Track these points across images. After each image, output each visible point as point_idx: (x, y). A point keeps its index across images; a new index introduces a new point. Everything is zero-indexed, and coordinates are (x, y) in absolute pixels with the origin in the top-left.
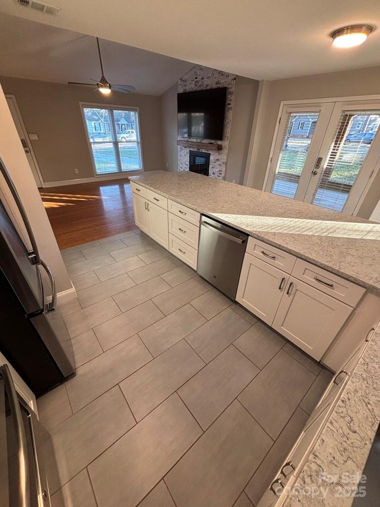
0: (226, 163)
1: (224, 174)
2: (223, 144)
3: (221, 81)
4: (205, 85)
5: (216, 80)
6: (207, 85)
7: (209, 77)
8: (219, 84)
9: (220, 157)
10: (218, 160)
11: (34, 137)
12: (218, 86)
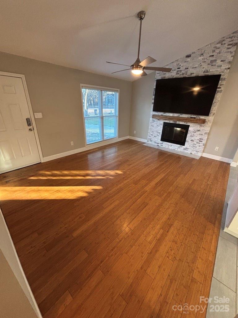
0: (209, 134)
1: (205, 142)
2: (207, 119)
3: (210, 70)
4: (189, 73)
5: (203, 70)
6: (191, 74)
7: (196, 67)
8: (207, 72)
9: (202, 128)
10: (199, 131)
11: (39, 115)
12: (207, 74)
